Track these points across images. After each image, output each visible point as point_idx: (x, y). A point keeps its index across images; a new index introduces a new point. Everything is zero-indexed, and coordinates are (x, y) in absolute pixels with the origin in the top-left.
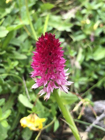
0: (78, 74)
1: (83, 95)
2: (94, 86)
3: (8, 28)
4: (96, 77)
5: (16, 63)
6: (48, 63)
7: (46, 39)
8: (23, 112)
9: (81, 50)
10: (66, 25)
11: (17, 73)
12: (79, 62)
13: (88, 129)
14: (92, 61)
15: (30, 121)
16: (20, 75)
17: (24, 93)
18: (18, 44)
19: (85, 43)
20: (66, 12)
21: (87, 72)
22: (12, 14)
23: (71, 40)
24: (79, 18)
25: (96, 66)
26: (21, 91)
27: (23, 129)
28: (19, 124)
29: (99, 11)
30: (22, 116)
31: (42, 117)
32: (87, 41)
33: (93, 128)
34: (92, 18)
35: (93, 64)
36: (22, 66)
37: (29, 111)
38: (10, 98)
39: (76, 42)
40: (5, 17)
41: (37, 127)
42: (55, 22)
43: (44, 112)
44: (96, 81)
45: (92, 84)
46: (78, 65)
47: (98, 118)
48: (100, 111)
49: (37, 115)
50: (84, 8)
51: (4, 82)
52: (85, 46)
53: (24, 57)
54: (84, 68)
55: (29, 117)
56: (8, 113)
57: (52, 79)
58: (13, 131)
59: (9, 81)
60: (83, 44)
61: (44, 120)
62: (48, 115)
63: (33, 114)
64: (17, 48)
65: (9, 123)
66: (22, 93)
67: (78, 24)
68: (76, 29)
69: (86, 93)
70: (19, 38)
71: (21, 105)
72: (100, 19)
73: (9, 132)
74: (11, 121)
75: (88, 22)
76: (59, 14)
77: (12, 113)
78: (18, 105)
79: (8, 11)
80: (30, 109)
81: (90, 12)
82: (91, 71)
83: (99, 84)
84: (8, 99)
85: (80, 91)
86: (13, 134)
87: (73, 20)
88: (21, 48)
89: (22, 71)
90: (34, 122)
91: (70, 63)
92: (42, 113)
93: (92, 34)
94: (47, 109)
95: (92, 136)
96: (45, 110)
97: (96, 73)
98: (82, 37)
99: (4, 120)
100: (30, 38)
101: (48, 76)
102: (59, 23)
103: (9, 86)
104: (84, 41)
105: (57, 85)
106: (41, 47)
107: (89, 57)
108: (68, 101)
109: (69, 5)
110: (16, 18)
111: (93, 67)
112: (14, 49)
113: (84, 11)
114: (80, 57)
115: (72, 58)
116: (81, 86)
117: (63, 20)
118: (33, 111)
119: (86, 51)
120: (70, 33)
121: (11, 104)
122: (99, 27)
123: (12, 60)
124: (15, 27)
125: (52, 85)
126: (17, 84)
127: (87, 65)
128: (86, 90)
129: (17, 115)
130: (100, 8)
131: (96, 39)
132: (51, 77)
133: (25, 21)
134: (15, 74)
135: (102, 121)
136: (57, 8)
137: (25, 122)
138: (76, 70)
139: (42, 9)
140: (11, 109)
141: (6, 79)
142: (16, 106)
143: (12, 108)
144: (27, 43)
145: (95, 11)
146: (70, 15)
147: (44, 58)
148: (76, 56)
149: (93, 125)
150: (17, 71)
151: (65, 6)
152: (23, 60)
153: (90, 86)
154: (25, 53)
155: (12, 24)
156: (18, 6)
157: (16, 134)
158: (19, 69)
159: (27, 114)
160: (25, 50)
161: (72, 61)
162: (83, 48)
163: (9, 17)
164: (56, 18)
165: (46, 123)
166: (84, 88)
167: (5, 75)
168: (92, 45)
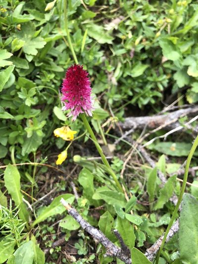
0: (114, 90)
1: (117, 110)
2: (129, 102)
3: (46, 39)
4: (131, 93)
5: (53, 76)
8: (58, 123)
9: (120, 65)
10: (106, 38)
11: (53, 86)
12: (116, 78)
13: (117, 141)
14: (129, 77)
15: (63, 132)
16: (56, 88)
17: (59, 105)
18: (56, 55)
19: (124, 59)
20: (110, 21)
21: (123, 88)
22: (51, 22)
23: (111, 54)
24: (122, 30)
25: (133, 83)
26: (57, 103)
27: (56, 138)
28: (53, 134)
29: (144, 24)
30: (57, 126)
31: (74, 130)
32: (128, 56)
33: (121, 141)
34: (134, 31)
35: (129, 81)
36: (59, 79)
37: (62, 124)
38: (46, 109)
39: (116, 56)
40: (44, 25)
41: (68, 138)
42: (96, 32)
43: (77, 124)
44: (130, 98)
45: (127, 100)
46: (114, 81)
47: (127, 133)
48: (130, 127)
49: (70, 128)
50: (129, 18)
51: (40, 94)
52: (125, 62)
53: (60, 69)
54: (120, 83)
55: (62, 128)
56: (44, 123)
58: (47, 139)
59: (45, 93)
60: (122, 60)
61: (76, 132)
62: (80, 127)
63: (66, 126)
64: (55, 58)
65: (44, 131)
66: (57, 105)
67: (120, 36)
68: (117, 41)
69: (120, 108)
70: (57, 48)
71: (56, 117)
72: (143, 34)
73: (44, 139)
74: (46, 129)
75: (130, 36)
76: (100, 23)
77: (47, 122)
78: (53, 116)
79: (48, 17)
80: (63, 122)
81: (135, 24)
82: (128, 88)
83: (133, 101)
84: (44, 109)
85: (113, 107)
86: (48, 141)
87: (115, 32)
88: (58, 59)
89: (59, 84)
90: (66, 133)
91: (107, 78)
92: (75, 125)
93: (133, 50)
94: (80, 122)
95: (119, 148)
96: (78, 123)
97: (132, 90)
98: (123, 51)
99: (39, 129)
100: (68, 49)
101: (75, 102)
102: (100, 35)
103: (45, 98)
104: (124, 56)
105: (83, 110)
107: (127, 73)
108: (100, 116)
109: (114, 12)
110: (55, 27)
111: (130, 84)
112: (52, 60)
113: (128, 23)
114: (118, 73)
115: (110, 73)
116: (114, 102)
117: (105, 31)
118: (67, 124)
119: (125, 66)
120: (111, 45)
121: (46, 114)
122: (141, 41)
123: (49, 72)
124: (53, 38)
125: (78, 110)
126: (54, 96)
127: (124, 81)
128: (121, 105)
129: (52, 124)
130: (145, 21)
131: (136, 54)
132: (78, 103)
133: (62, 32)
134: (51, 86)
135: (130, 136)
136: (101, 15)
137: (58, 132)
138: (112, 86)
139: (83, 17)
140: (46, 120)
141: (43, 90)
142: (51, 117)
143: (47, 117)
145: (140, 23)
147: (72, 87)
148: (114, 71)
149: (121, 139)
150: (54, 83)
151: (109, 14)
152: (60, 73)
153: (125, 102)
155: (51, 34)
156: (58, 13)
157: (50, 141)
158: (55, 81)
159: (60, 126)
161: (109, 76)
162: (122, 64)
163: (48, 24)
164: (98, 28)
165: (79, 135)
166: (117, 104)
167: (41, 87)
168: (131, 61)
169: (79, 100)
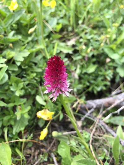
0: (77, 82)
1: (79, 96)
2: (87, 90)
3: (29, 50)
4: (88, 84)
5: (35, 75)
6: (56, 76)
7: (54, 60)
8: (39, 108)
9: (79, 66)
10: (69, 49)
11: (35, 81)
12: (78, 74)
13: (83, 119)
14: (86, 73)
15: (44, 113)
16: (37, 82)
17: (40, 95)
18: (36, 61)
19: (82, 61)
20: (69, 40)
21: (83, 81)
22: (32, 41)
23: (72, 59)
24: (78, 45)
25: (88, 77)
26: (38, 93)
27: (38, 119)
28: (36, 116)
29: (91, 41)
30: (38, 110)
31: (52, 111)
32: (83, 60)
33: (86, 119)
34: (86, 45)
35: (86, 76)
36: (39, 76)
37: (43, 107)
38: (30, 98)
39: (76, 61)
40: (28, 43)
41: (48, 118)
42: (62, 47)
44: (88, 87)
45: (85, 89)
46: (76, 76)
47: (89, 112)
48: (91, 107)
49: (48, 110)
50: (81, 38)
51: (26, 87)
52: (82, 64)
53: (40, 70)
54: (80, 78)
55: (43, 111)
56: (29, 108)
57: (58, 87)
58: (32, 120)
59: (30, 86)
60: (80, 62)
61: (53, 113)
62: (56, 109)
63: (46, 109)
64: (36, 64)
65: (29, 114)
66: (38, 95)
67: (77, 48)
68: (76, 52)
69: (82, 95)
70: (37, 57)
71: (38, 103)
72: (92, 46)
73: (29, 121)
74: (31, 113)
75: (84, 47)
76: (64, 41)
77: (32, 108)
78: (36, 103)
79: (30, 39)
80: (44, 106)
81: (86, 41)
82: (85, 80)
83: (90, 89)
84: (29, 99)
85: (77, 93)
86: (32, 122)
87: (74, 46)
88: (38, 64)
89: (39, 80)
90: (46, 114)
91: (71, 74)
92: (52, 108)
93: (86, 56)
94: (55, 106)
95: (85, 123)
96: (54, 106)
97: (89, 82)
98: (80, 57)
99: (26, 113)
100: (44, 58)
102: (64, 48)
103: (30, 90)
104: (81, 60)
105: (62, 91)
106: (50, 65)
107: (84, 71)
108: (69, 100)
109: (71, 36)
110: (35, 44)
111: (87, 78)
112: (34, 65)
113: (81, 40)
114: (78, 71)
115: (73, 71)
116: (78, 90)
117: (67, 46)
118: (46, 107)
119: (82, 67)
120: (72, 54)
121: (31, 102)
122: (91, 51)
123: (32, 72)
124: (34, 50)
125: (58, 92)
126: (35, 89)
127: (82, 76)
128: (81, 93)
129: (35, 109)
130: (92, 38)
131: (89, 59)
132: (58, 86)
133: (41, 46)
134: (34, 82)
135: (92, 114)
136: (63, 37)
137: (40, 114)
138: (75, 79)
139: (53, 38)
140: (31, 106)
141: (28, 85)
142: (34, 103)
143: (31, 104)
144: (42, 61)
145: (89, 40)
146: (72, 42)
148: (76, 70)
149: (86, 116)
150: (36, 80)
151: (68, 36)
152: (40, 73)
153: (84, 91)
154: (41, 68)
155: (33, 48)
156: (36, 36)
157: (34, 122)
158: (37, 78)
159: (41, 109)
160: (41, 66)
161: (73, 74)
162: (80, 65)
163: (31, 43)
164: (63, 44)
165: (55, 115)
167: (27, 83)
168: (86, 63)
169: (59, 84)
